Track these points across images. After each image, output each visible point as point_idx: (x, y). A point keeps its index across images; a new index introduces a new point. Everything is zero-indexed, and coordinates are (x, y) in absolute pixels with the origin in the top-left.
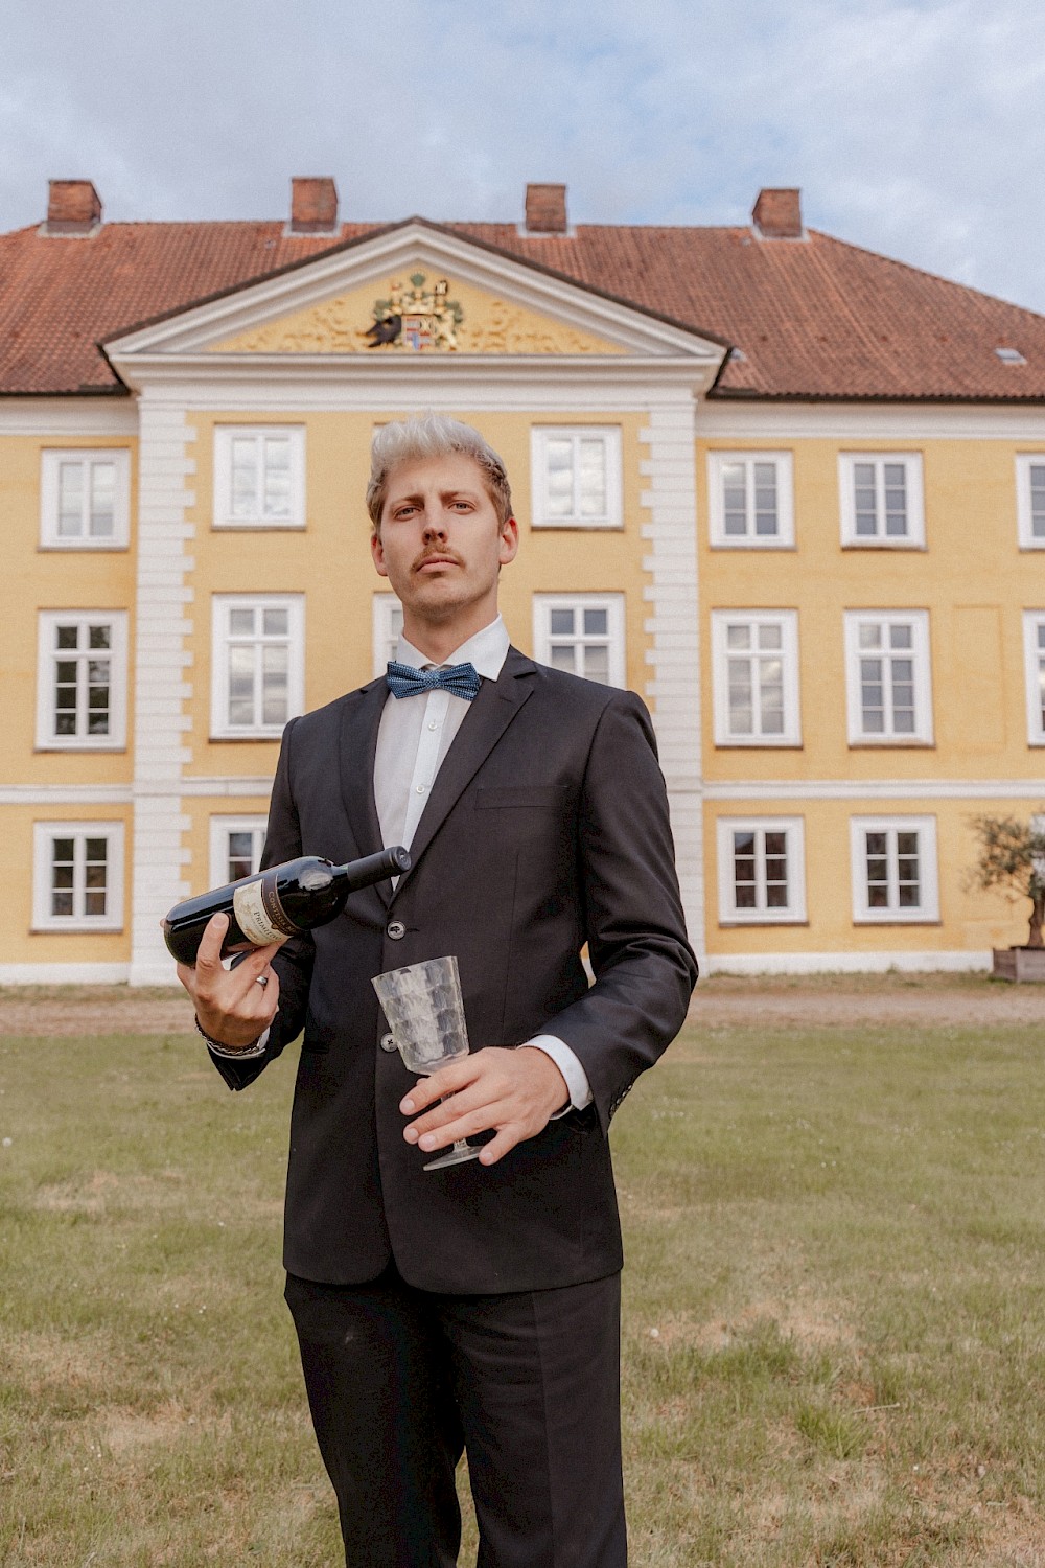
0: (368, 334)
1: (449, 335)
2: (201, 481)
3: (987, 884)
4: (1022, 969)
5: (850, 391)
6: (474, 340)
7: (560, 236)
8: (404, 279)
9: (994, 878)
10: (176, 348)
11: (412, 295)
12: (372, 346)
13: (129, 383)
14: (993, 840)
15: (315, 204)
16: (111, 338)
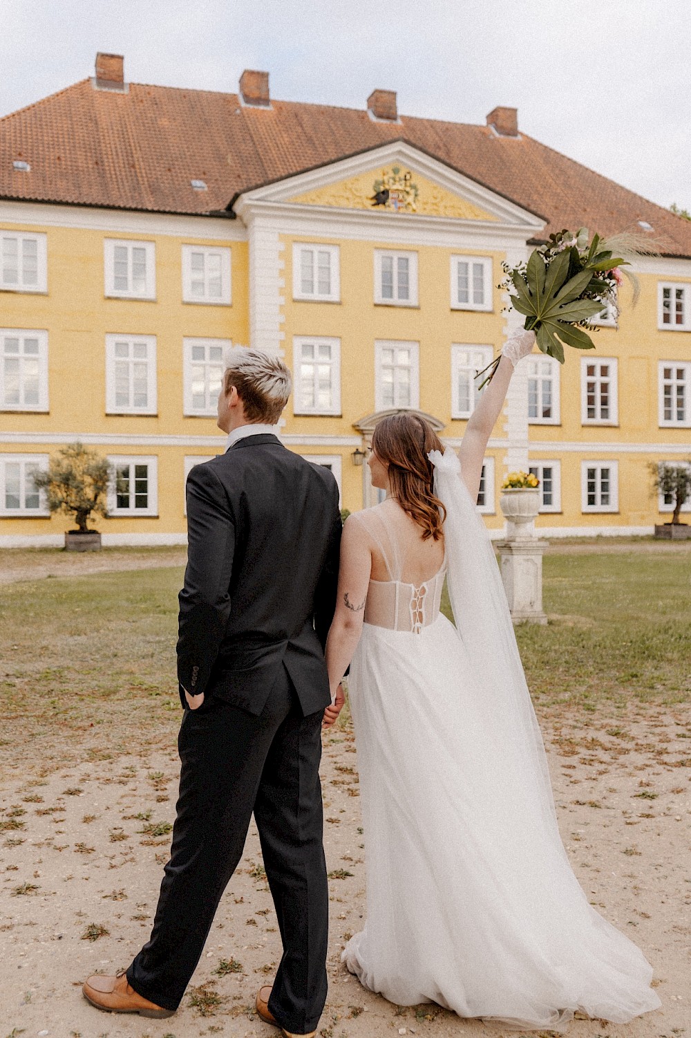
0: (372, 199)
1: (412, 203)
2: (286, 273)
4: (673, 533)
6: (424, 207)
7: (393, 121)
8: (389, 169)
10: (273, 199)
11: (394, 179)
12: (374, 205)
13: (242, 214)
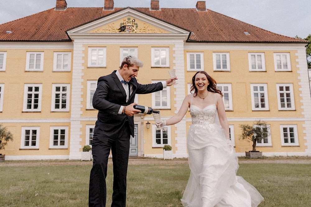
0: (119, 29)
1: (135, 30)
2: (85, 58)
3: (244, 138)
4: (251, 156)
5: (215, 40)
6: (140, 31)
7: (158, 10)
8: (126, 19)
9: (245, 137)
10: (81, 32)
11: (128, 22)
12: (120, 32)
13: (71, 39)
14: (245, 129)
15: (109, 4)
16: (68, 30)
